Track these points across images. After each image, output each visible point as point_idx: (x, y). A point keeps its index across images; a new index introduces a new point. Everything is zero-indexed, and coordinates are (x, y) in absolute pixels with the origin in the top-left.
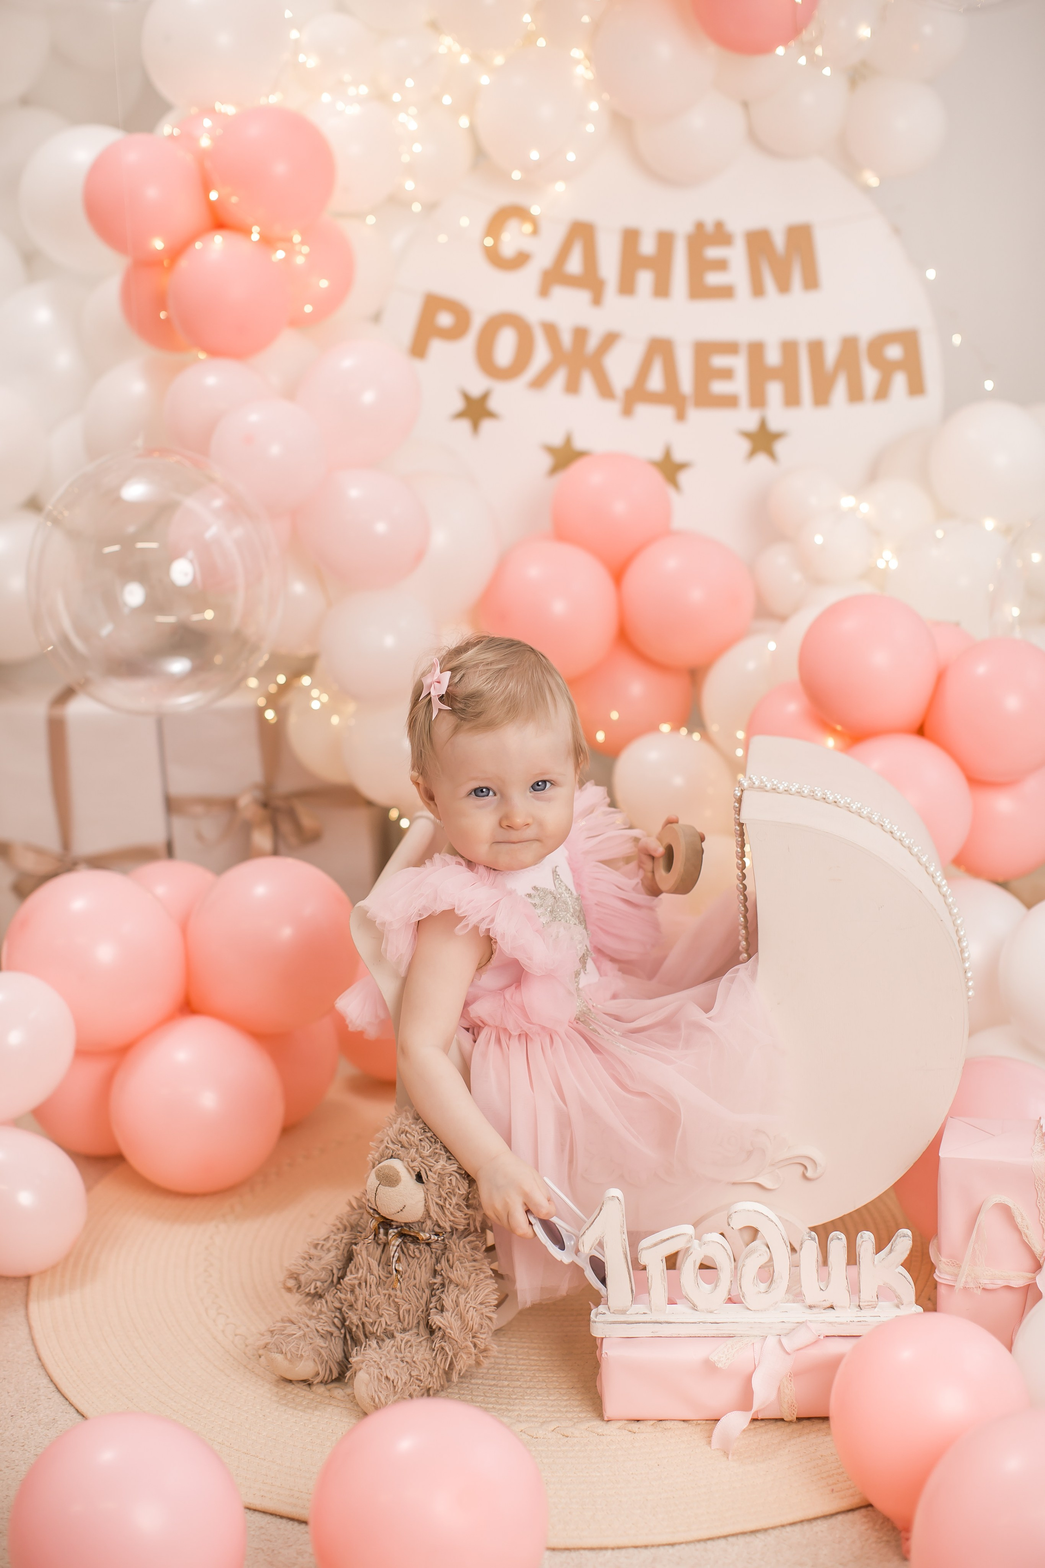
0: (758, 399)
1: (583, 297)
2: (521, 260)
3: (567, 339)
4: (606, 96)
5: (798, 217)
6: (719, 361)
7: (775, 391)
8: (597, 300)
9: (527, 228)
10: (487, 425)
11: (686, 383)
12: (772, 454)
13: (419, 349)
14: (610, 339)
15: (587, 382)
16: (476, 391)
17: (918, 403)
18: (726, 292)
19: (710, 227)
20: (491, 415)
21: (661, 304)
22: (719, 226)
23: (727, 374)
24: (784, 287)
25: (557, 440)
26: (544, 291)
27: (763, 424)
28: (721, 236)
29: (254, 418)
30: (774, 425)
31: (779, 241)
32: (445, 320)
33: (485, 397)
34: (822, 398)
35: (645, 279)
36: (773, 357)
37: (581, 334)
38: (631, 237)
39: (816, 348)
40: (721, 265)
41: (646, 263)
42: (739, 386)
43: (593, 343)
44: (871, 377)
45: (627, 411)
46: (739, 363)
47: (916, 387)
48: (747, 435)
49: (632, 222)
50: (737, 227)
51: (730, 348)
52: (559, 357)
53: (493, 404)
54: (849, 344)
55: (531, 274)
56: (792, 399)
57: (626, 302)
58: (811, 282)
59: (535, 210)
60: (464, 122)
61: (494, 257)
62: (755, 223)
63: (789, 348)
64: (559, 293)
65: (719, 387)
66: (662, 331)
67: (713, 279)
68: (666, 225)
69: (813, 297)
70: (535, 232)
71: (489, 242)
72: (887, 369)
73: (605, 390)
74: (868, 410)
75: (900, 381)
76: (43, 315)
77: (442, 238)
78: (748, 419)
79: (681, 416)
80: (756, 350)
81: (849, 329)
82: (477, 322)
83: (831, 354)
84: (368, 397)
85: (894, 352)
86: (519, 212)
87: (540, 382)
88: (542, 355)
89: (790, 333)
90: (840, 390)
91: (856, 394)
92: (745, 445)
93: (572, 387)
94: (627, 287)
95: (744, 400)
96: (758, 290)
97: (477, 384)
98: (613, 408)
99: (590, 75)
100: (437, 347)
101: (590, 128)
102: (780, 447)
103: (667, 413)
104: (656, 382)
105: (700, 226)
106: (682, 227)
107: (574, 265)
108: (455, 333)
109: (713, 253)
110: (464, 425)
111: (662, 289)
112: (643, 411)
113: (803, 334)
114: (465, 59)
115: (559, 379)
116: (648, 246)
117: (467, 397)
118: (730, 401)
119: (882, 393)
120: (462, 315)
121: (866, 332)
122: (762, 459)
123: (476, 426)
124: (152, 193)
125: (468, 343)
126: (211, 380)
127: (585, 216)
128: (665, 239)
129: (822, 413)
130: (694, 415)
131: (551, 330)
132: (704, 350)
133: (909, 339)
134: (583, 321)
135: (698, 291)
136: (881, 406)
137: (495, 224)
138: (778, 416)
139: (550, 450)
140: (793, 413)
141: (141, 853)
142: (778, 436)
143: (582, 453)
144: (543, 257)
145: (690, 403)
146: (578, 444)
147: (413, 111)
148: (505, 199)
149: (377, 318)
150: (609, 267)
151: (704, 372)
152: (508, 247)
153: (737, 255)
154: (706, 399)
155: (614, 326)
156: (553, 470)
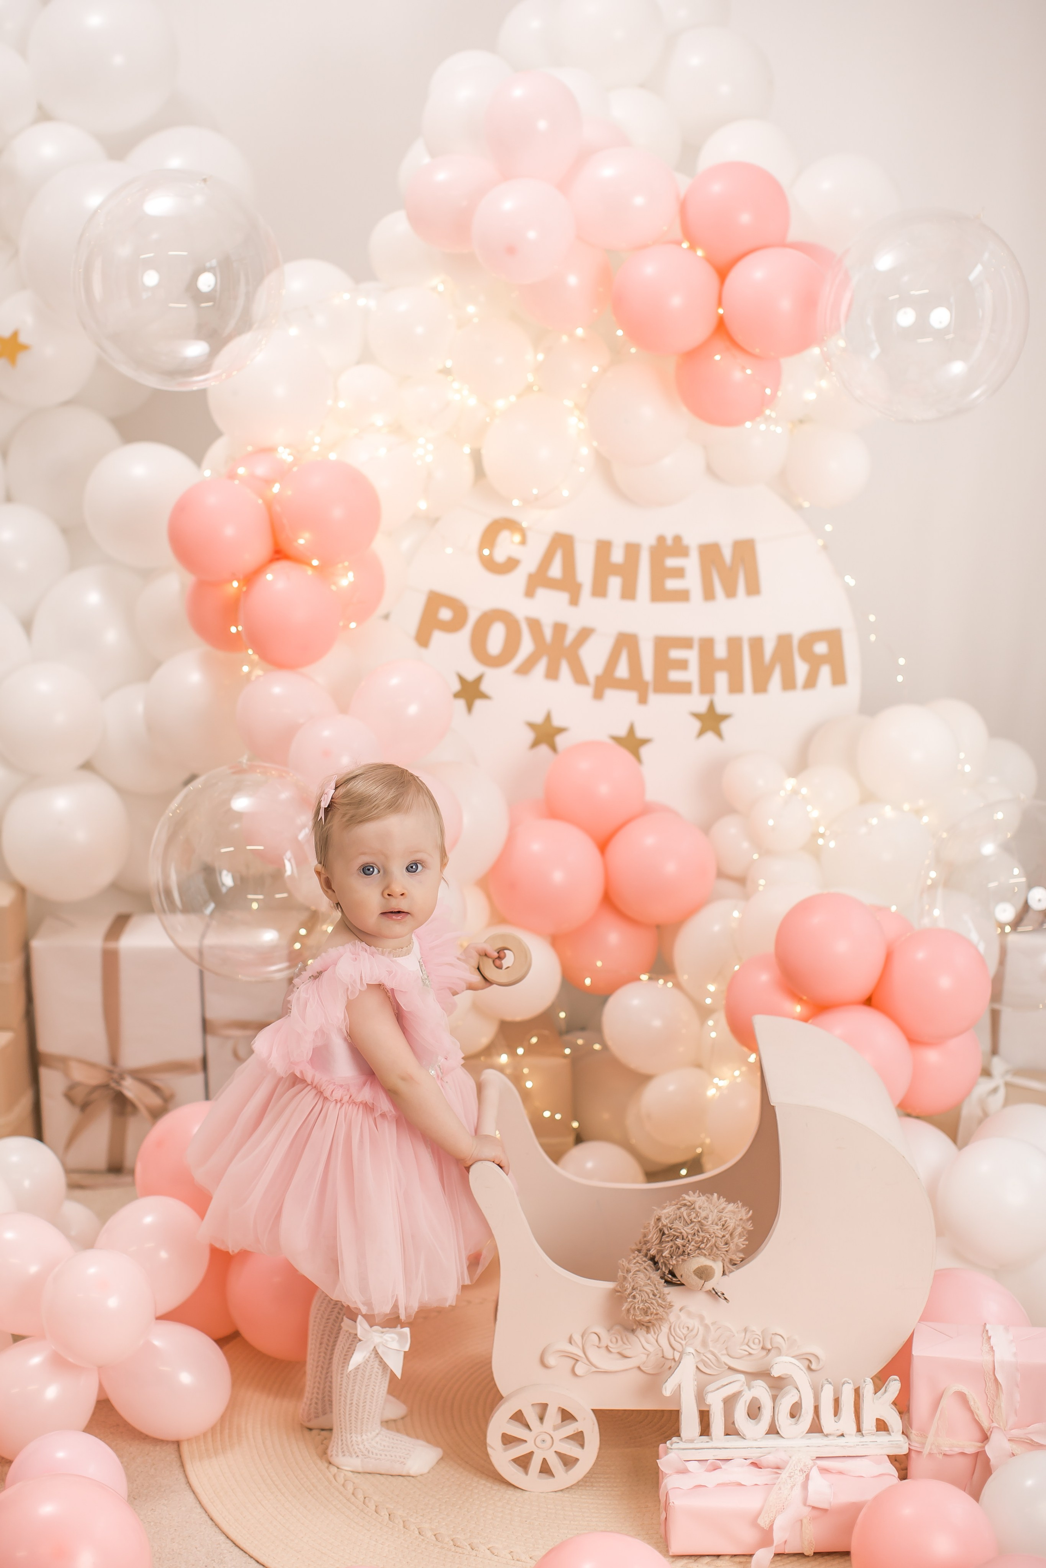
0: (707, 687)
1: (563, 597)
2: (511, 564)
3: (548, 633)
4: (595, 443)
5: (743, 534)
6: (676, 654)
7: (721, 679)
8: (574, 601)
9: (517, 538)
10: (479, 704)
11: (648, 674)
12: (719, 734)
13: (423, 639)
14: (585, 634)
15: (565, 670)
16: (470, 676)
17: (840, 690)
18: (683, 596)
19: (669, 542)
20: (484, 696)
21: (628, 604)
22: (678, 539)
23: (682, 665)
24: (731, 593)
25: (539, 719)
26: (530, 592)
27: (711, 706)
28: (679, 548)
30: (720, 709)
31: (727, 553)
32: (445, 614)
33: (479, 679)
34: (760, 687)
35: (615, 584)
36: (721, 651)
37: (560, 629)
38: (603, 548)
39: (757, 643)
40: (679, 573)
41: (616, 570)
42: (692, 675)
43: (570, 637)
44: (801, 669)
45: (598, 695)
46: (692, 656)
47: (839, 678)
48: (697, 716)
49: (605, 536)
50: (692, 541)
51: (685, 643)
52: (540, 647)
53: (485, 687)
54: (784, 641)
55: (519, 578)
56: (736, 687)
57: (598, 602)
58: (753, 589)
59: (524, 525)
60: (467, 450)
61: (490, 565)
62: (707, 538)
63: (734, 643)
64: (542, 593)
65: (675, 676)
66: (629, 629)
67: (672, 584)
68: (633, 539)
69: (754, 600)
70: (523, 542)
71: (486, 552)
72: (815, 662)
73: (580, 677)
74: (799, 696)
75: (825, 672)
76: (94, 598)
77: (449, 551)
78: (700, 703)
79: (643, 700)
80: (707, 645)
81: (784, 629)
82: (473, 617)
83: (769, 648)
84: (413, 709)
85: (821, 648)
86: (511, 524)
87: (525, 669)
88: (527, 646)
89: (735, 632)
90: (776, 680)
91: (789, 684)
92: (696, 725)
93: (552, 674)
94: (599, 590)
95: (696, 687)
96: (709, 595)
97: (472, 669)
98: (587, 692)
99: (581, 427)
100: (438, 637)
101: (580, 470)
102: (725, 726)
103: (632, 696)
104: (622, 671)
105: (661, 539)
106: (647, 541)
107: (556, 571)
108: (454, 626)
109: (671, 562)
110: (460, 704)
111: (629, 593)
112: (611, 694)
113: (746, 632)
114: (472, 401)
115: (541, 667)
116: (617, 556)
117: (463, 680)
118: (684, 688)
119: (811, 682)
120: (460, 611)
121: (798, 633)
122: (710, 736)
123: (470, 706)
124: (229, 531)
125: (464, 635)
126: (277, 690)
127: (565, 529)
128: (632, 550)
129: (761, 697)
130: (654, 698)
131: (535, 625)
132: (663, 644)
133: (833, 637)
134: (562, 619)
135: (659, 594)
136: (810, 693)
137: (490, 536)
138: (724, 701)
139: (532, 726)
140: (737, 698)
141: (179, 1067)
142: (725, 717)
143: (561, 730)
144: (530, 563)
145: (651, 688)
146: (557, 722)
147: (430, 447)
148: (498, 513)
149: (386, 617)
150: (585, 572)
151: (663, 663)
152: (500, 556)
153: (692, 564)
154: (664, 686)
155: (589, 623)
156: (535, 744)
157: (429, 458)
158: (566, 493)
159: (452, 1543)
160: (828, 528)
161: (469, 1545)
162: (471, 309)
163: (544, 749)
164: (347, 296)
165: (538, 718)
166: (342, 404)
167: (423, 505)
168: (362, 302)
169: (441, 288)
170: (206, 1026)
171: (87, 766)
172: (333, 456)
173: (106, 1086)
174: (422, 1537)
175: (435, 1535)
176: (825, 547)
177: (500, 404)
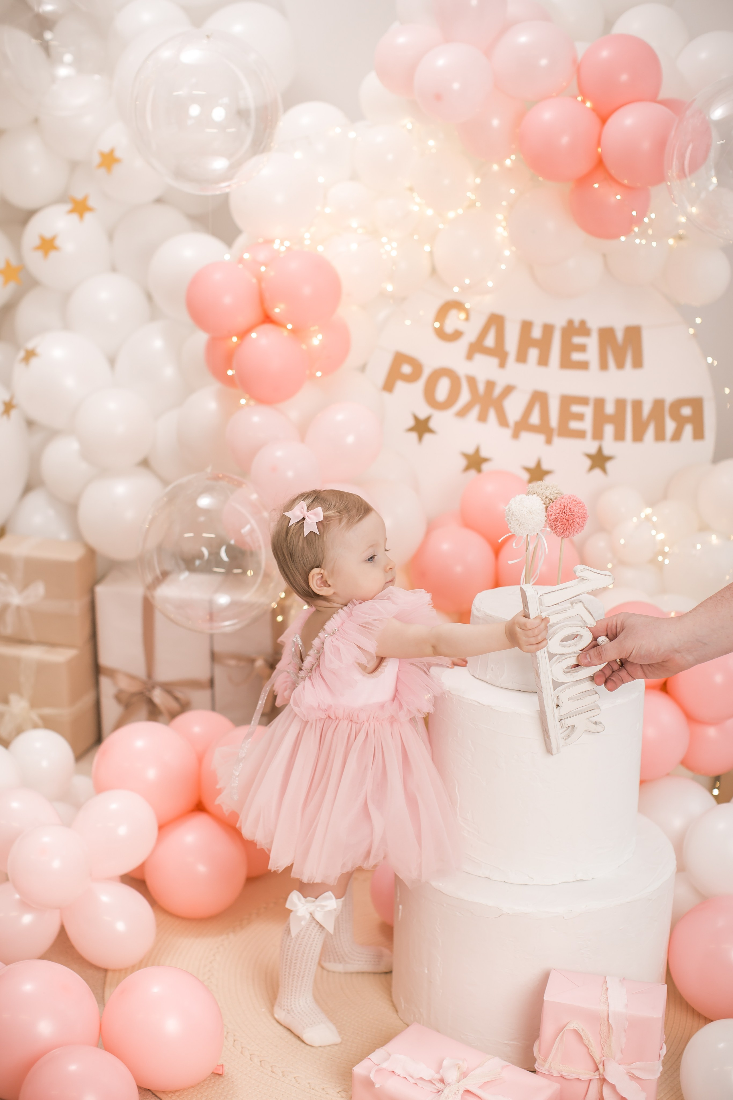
0: (598, 434)
1: (494, 362)
2: (457, 335)
3: (481, 387)
4: (514, 249)
5: (633, 322)
6: (576, 409)
7: (609, 430)
8: (502, 364)
9: (462, 316)
10: (427, 437)
11: (554, 421)
12: (604, 470)
13: (388, 386)
14: (509, 390)
15: (492, 415)
16: (422, 416)
17: (699, 444)
18: (584, 366)
19: (577, 324)
20: (431, 431)
21: (542, 369)
22: (583, 323)
23: (580, 417)
24: (620, 365)
26: (470, 356)
27: (600, 450)
28: (583, 330)
29: (279, 454)
30: (607, 451)
31: (620, 335)
32: (406, 369)
33: (428, 419)
34: (638, 437)
35: (533, 354)
36: (610, 409)
37: (490, 385)
38: (526, 326)
39: (637, 405)
40: (582, 348)
41: (535, 343)
42: (587, 425)
43: (497, 391)
44: (670, 426)
45: (516, 435)
46: (588, 411)
47: (699, 434)
48: (589, 456)
49: (528, 317)
50: (594, 324)
51: (583, 401)
52: (475, 397)
53: (432, 424)
54: (658, 404)
55: (462, 345)
56: (620, 436)
57: (520, 366)
58: (638, 363)
59: (467, 306)
60: (427, 248)
61: (440, 334)
62: (605, 323)
63: (620, 404)
64: (479, 358)
65: (574, 425)
66: (541, 387)
67: (576, 356)
68: (550, 321)
69: (638, 372)
70: (467, 319)
71: (437, 325)
72: (681, 422)
73: (503, 421)
74: (667, 446)
75: (688, 430)
76: (158, 344)
77: (408, 322)
78: (591, 446)
79: (549, 441)
80: (600, 403)
81: (659, 395)
82: (427, 372)
83: (646, 409)
84: (350, 439)
85: (686, 411)
86: (457, 305)
87: (462, 413)
88: (465, 396)
89: (621, 395)
90: (650, 433)
91: (660, 436)
92: (588, 463)
93: (483, 418)
94: (522, 357)
95: (589, 434)
96: (604, 366)
97: (423, 411)
98: (508, 432)
99: (505, 234)
100: (400, 386)
101: (503, 267)
102: (609, 465)
103: (540, 438)
104: (535, 419)
105: (570, 322)
106: (559, 322)
107: (490, 341)
108: (412, 378)
109: (577, 340)
110: (414, 436)
111: (543, 361)
112: (526, 436)
113: (630, 396)
114: (429, 212)
115: (475, 412)
116: (537, 333)
117: (416, 418)
118: (580, 434)
119: (677, 436)
120: (417, 367)
121: (670, 398)
122: (597, 472)
123: (420, 438)
124: (228, 300)
125: (420, 385)
126: (256, 419)
127: (499, 311)
128: (548, 329)
129: (638, 446)
130: (557, 441)
131: (472, 381)
132: (567, 401)
133: (696, 404)
134: (492, 377)
135: (566, 363)
136: (676, 445)
137: (442, 313)
138: (610, 446)
139: (466, 456)
140: (620, 445)
141: (194, 684)
142: (609, 458)
143: (485, 460)
144: (471, 335)
145: (555, 434)
146: (484, 454)
147: (395, 245)
148: (448, 297)
149: (363, 368)
150: (511, 344)
151: (566, 415)
152: (449, 328)
153: (592, 342)
154: (565, 432)
155: (512, 382)
156: (467, 468)
157: (394, 253)
158: (490, 284)
159: (270, 1069)
160: (698, 320)
161: (282, 1072)
162: (431, 143)
163: (473, 473)
164: (338, 130)
165: (470, 450)
166: (328, 210)
167: (390, 288)
168: (352, 135)
169: (409, 126)
170: (214, 657)
171: (145, 463)
172: (320, 249)
173: (141, 693)
174: (251, 1062)
175: (261, 1062)
176: (695, 335)
177: (451, 215)
